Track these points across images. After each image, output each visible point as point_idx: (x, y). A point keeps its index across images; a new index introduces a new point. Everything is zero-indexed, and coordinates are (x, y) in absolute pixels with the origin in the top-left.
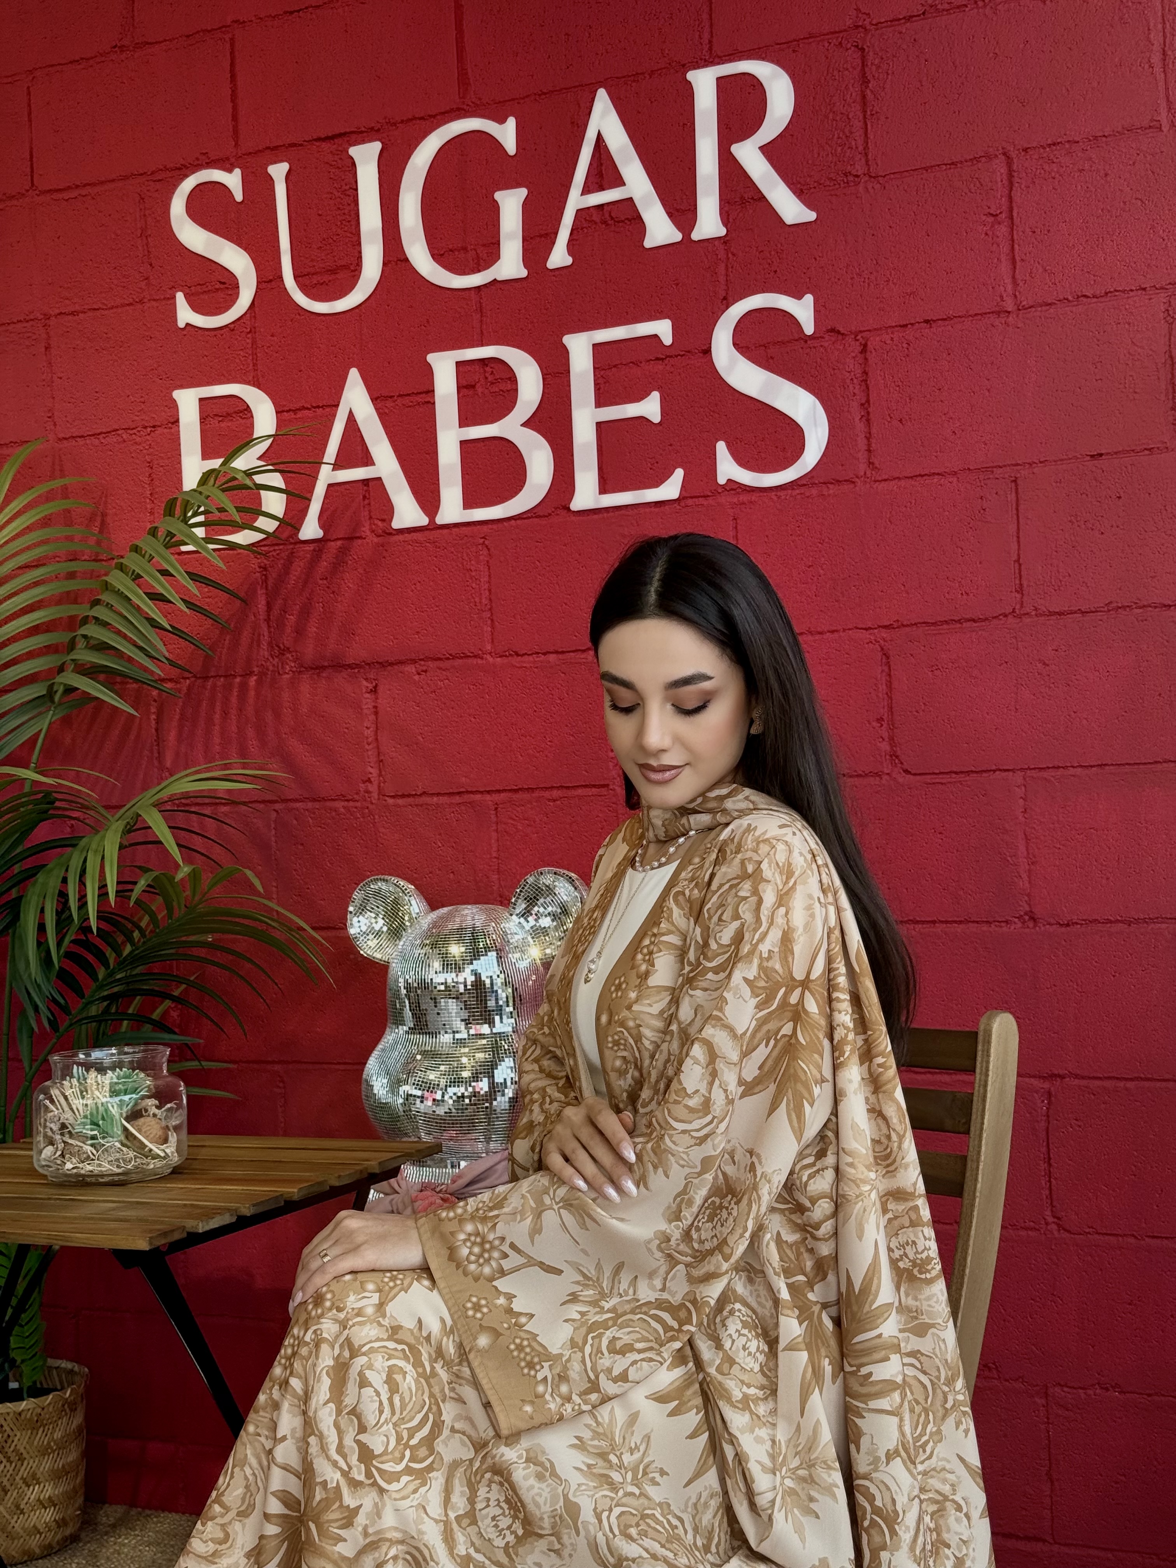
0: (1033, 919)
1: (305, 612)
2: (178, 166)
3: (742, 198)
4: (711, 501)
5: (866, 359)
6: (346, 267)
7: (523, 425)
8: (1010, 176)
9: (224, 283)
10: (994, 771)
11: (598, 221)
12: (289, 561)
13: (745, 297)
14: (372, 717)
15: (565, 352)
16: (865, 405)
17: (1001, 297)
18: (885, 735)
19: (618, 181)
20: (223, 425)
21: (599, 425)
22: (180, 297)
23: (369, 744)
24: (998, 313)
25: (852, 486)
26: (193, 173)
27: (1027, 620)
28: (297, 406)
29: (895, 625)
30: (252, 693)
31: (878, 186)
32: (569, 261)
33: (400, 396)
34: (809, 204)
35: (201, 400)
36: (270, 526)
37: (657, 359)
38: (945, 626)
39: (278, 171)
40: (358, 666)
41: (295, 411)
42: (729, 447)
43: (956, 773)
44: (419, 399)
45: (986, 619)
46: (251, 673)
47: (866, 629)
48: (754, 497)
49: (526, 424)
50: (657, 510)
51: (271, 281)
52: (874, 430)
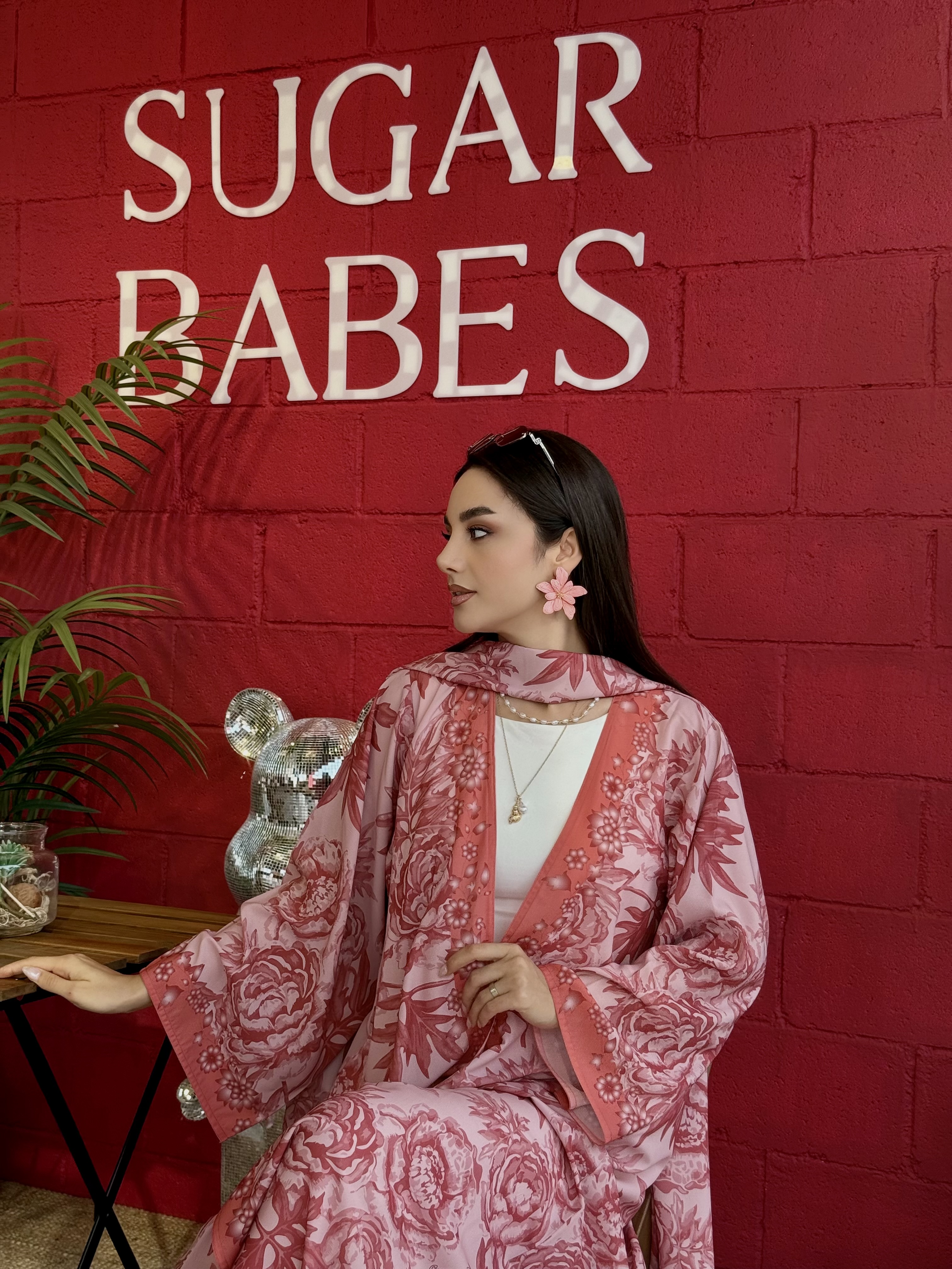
0: (785, 766)
1: (212, 464)
2: (134, 85)
3: (593, 147)
4: (548, 399)
5: (684, 290)
6: (265, 180)
7: (399, 323)
8: (814, 146)
9: (164, 185)
10: (763, 641)
11: (473, 157)
12: (202, 421)
13: (589, 231)
14: (260, 555)
15: (438, 265)
16: (681, 328)
17: (799, 247)
18: (676, 604)
19: (492, 125)
20: (156, 303)
21: (462, 327)
22: (128, 194)
23: (256, 577)
24: (796, 260)
25: (664, 395)
26: (146, 91)
27: (799, 518)
28: (217, 292)
29: (691, 513)
30: (164, 527)
31: (704, 146)
32: (447, 189)
33: (302, 291)
34: (647, 157)
35: (139, 281)
36: (188, 390)
37: (513, 277)
38: (732, 518)
39: (215, 96)
40: (252, 512)
41: (215, 296)
42: (567, 354)
43: (732, 640)
44: (317, 294)
45: (766, 515)
46: (165, 511)
47: (668, 515)
48: (584, 398)
49: (402, 323)
50: (504, 402)
51: (202, 186)
52: (686, 350)
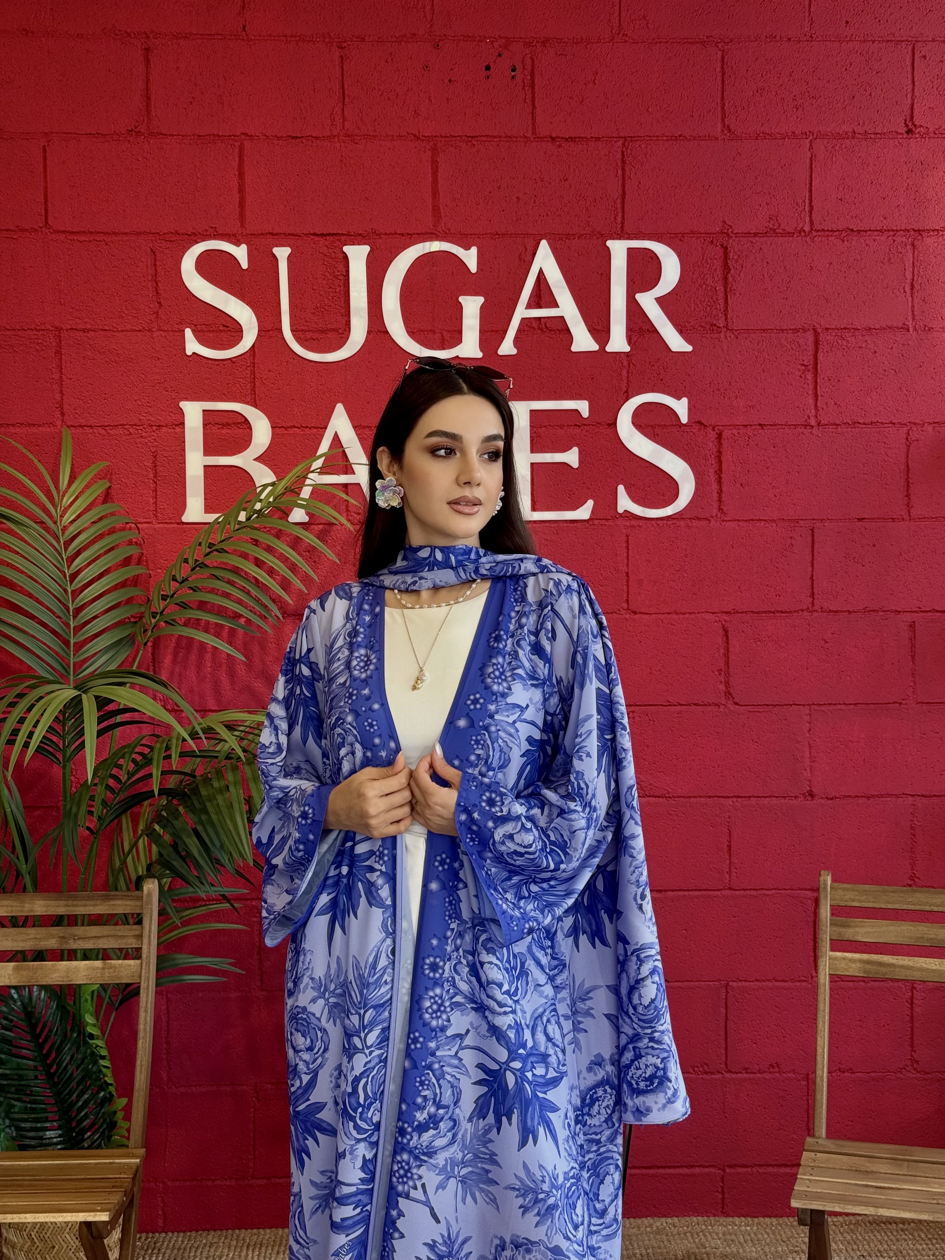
2: (187, 233)
3: (641, 329)
4: (610, 523)
5: (720, 443)
6: (336, 330)
8: (817, 343)
10: (792, 705)
11: (536, 327)
13: (642, 393)
16: (719, 472)
17: (808, 416)
18: (723, 680)
19: (554, 304)
20: (222, 431)
21: (532, 464)
22: (188, 333)
25: (708, 522)
26: (202, 241)
27: (816, 614)
28: (288, 424)
29: (733, 612)
31: (732, 336)
32: (514, 351)
34: (688, 340)
35: (204, 411)
37: (576, 425)
38: (764, 615)
39: (282, 253)
41: (286, 428)
42: (626, 489)
43: (767, 705)
45: (791, 612)
47: (714, 613)
48: (641, 523)
50: (572, 525)
51: (269, 331)
52: (724, 489)
